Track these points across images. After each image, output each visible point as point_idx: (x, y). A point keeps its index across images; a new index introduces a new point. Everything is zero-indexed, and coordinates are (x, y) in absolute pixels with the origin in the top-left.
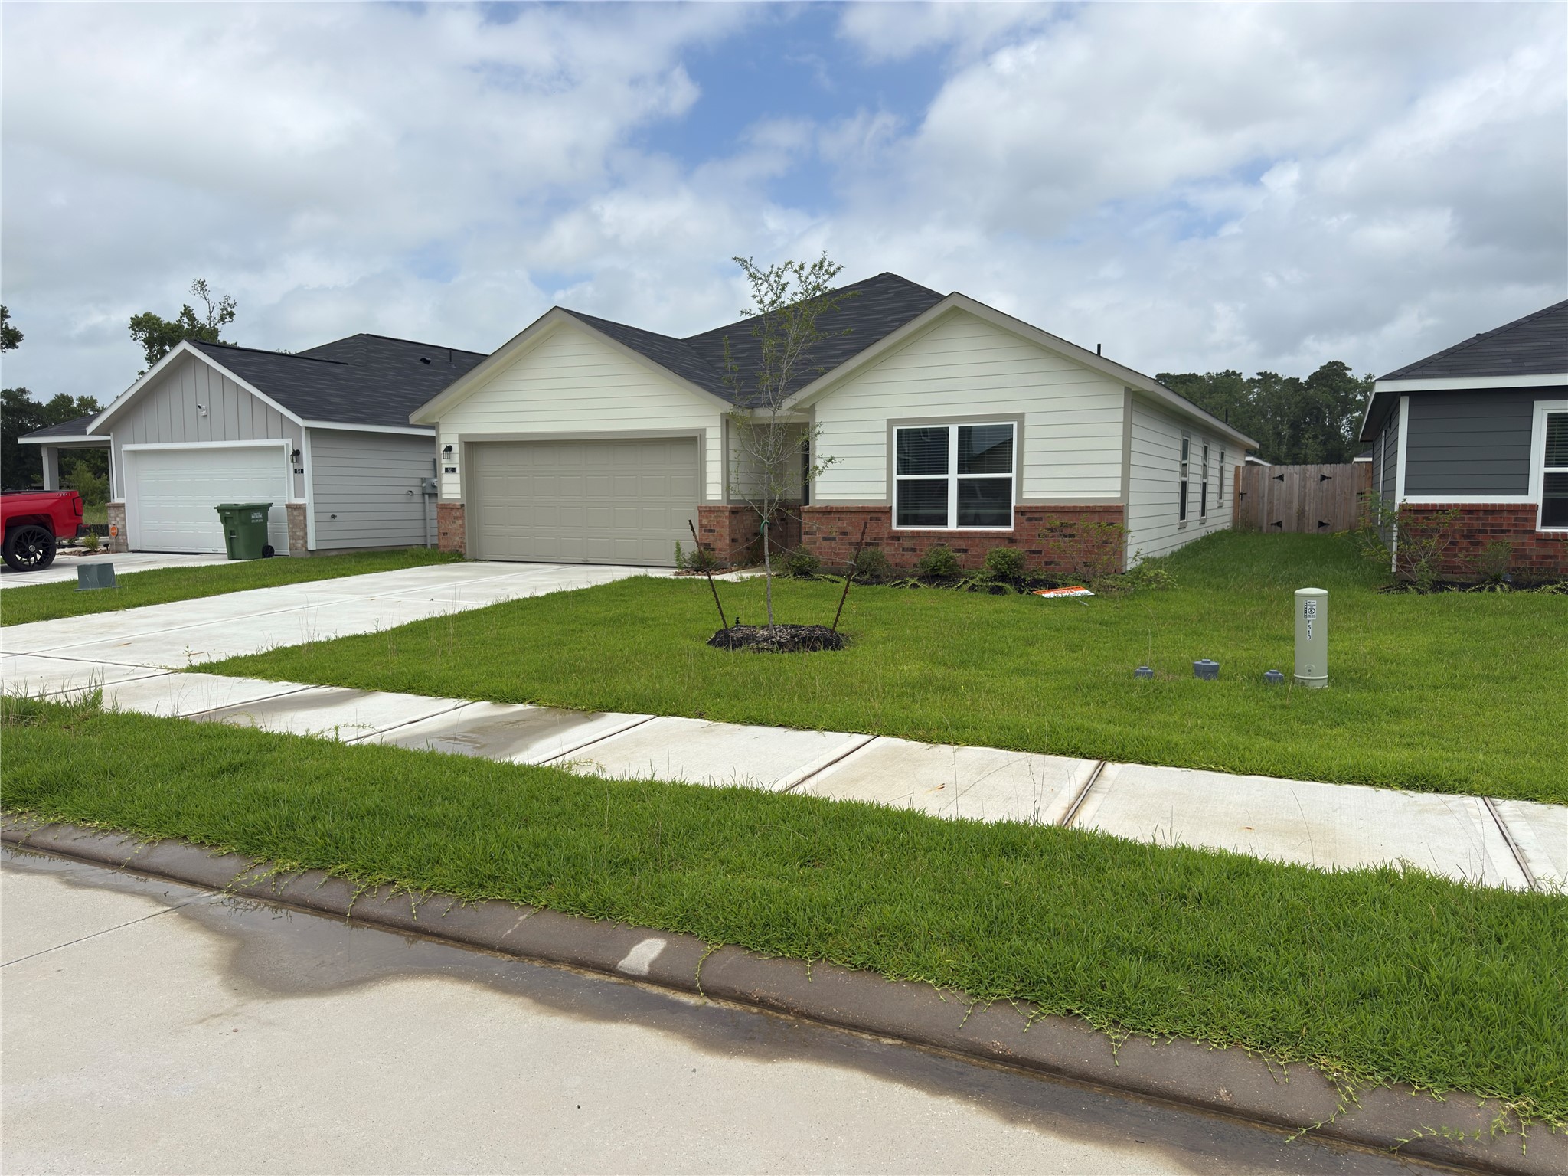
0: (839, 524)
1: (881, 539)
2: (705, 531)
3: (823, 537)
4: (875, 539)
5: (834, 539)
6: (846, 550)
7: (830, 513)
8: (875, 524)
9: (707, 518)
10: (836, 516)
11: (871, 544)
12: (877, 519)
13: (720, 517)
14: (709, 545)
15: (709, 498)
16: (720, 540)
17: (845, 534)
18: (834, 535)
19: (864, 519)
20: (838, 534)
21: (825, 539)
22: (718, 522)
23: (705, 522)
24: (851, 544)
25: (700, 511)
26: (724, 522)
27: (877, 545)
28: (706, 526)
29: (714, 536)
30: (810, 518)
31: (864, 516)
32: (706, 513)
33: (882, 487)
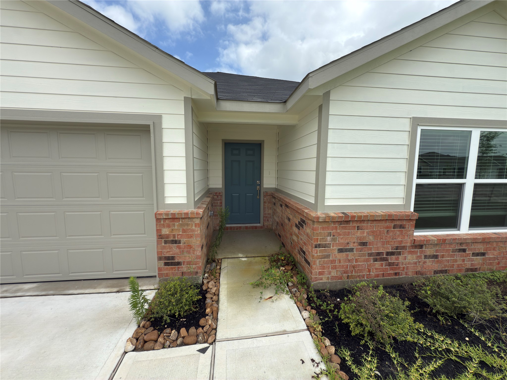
0: (359, 233)
1: (404, 248)
2: (166, 242)
3: (339, 250)
4: (397, 248)
5: (351, 250)
6: (364, 261)
7: (347, 222)
8: (398, 233)
9: (169, 226)
10: (355, 225)
11: (392, 254)
12: (402, 227)
13: (188, 225)
14: (173, 258)
15: (169, 201)
16: (189, 252)
17: (364, 244)
18: (351, 246)
19: (387, 227)
20: (356, 244)
21: (341, 251)
22: (184, 231)
23: (165, 231)
24: (370, 255)
25: (158, 220)
26: (193, 231)
27: (399, 253)
28: (167, 236)
29: (179, 248)
30: (323, 229)
31: (388, 224)
32: (167, 221)
33: (401, 192)
